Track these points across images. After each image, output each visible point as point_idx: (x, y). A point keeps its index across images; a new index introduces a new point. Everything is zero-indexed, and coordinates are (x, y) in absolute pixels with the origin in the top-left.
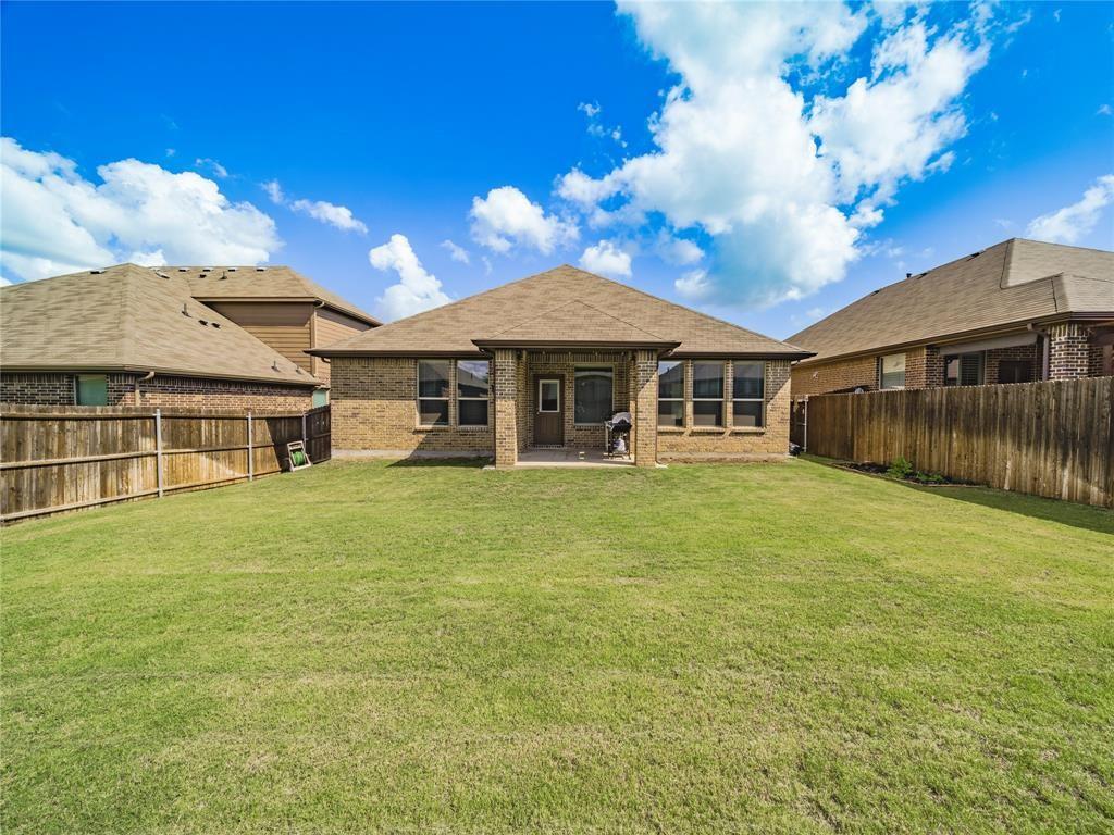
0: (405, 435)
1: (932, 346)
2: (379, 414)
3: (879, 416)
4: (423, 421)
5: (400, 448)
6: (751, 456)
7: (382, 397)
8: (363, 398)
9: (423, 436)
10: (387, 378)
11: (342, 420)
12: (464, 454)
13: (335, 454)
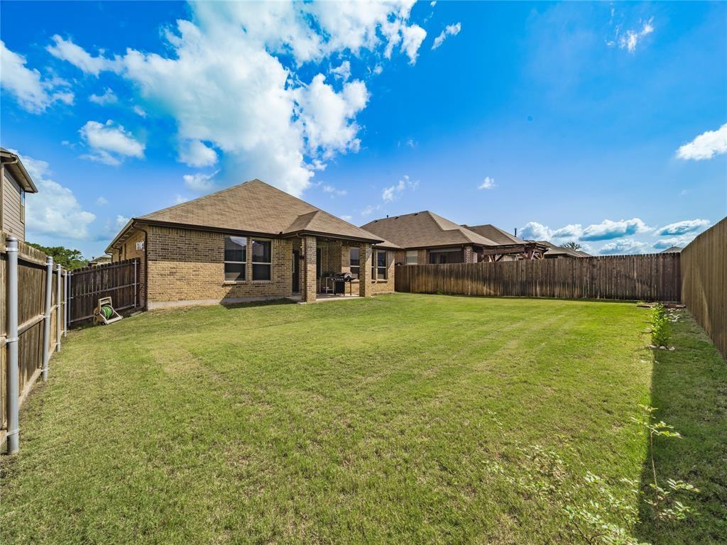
0: (216, 288)
1: (428, 249)
2: (194, 273)
3: (422, 274)
4: (227, 278)
5: (211, 298)
6: (384, 292)
7: (197, 260)
8: (181, 260)
9: (230, 288)
10: (201, 247)
11: (160, 278)
12: (258, 299)
13: (151, 306)
